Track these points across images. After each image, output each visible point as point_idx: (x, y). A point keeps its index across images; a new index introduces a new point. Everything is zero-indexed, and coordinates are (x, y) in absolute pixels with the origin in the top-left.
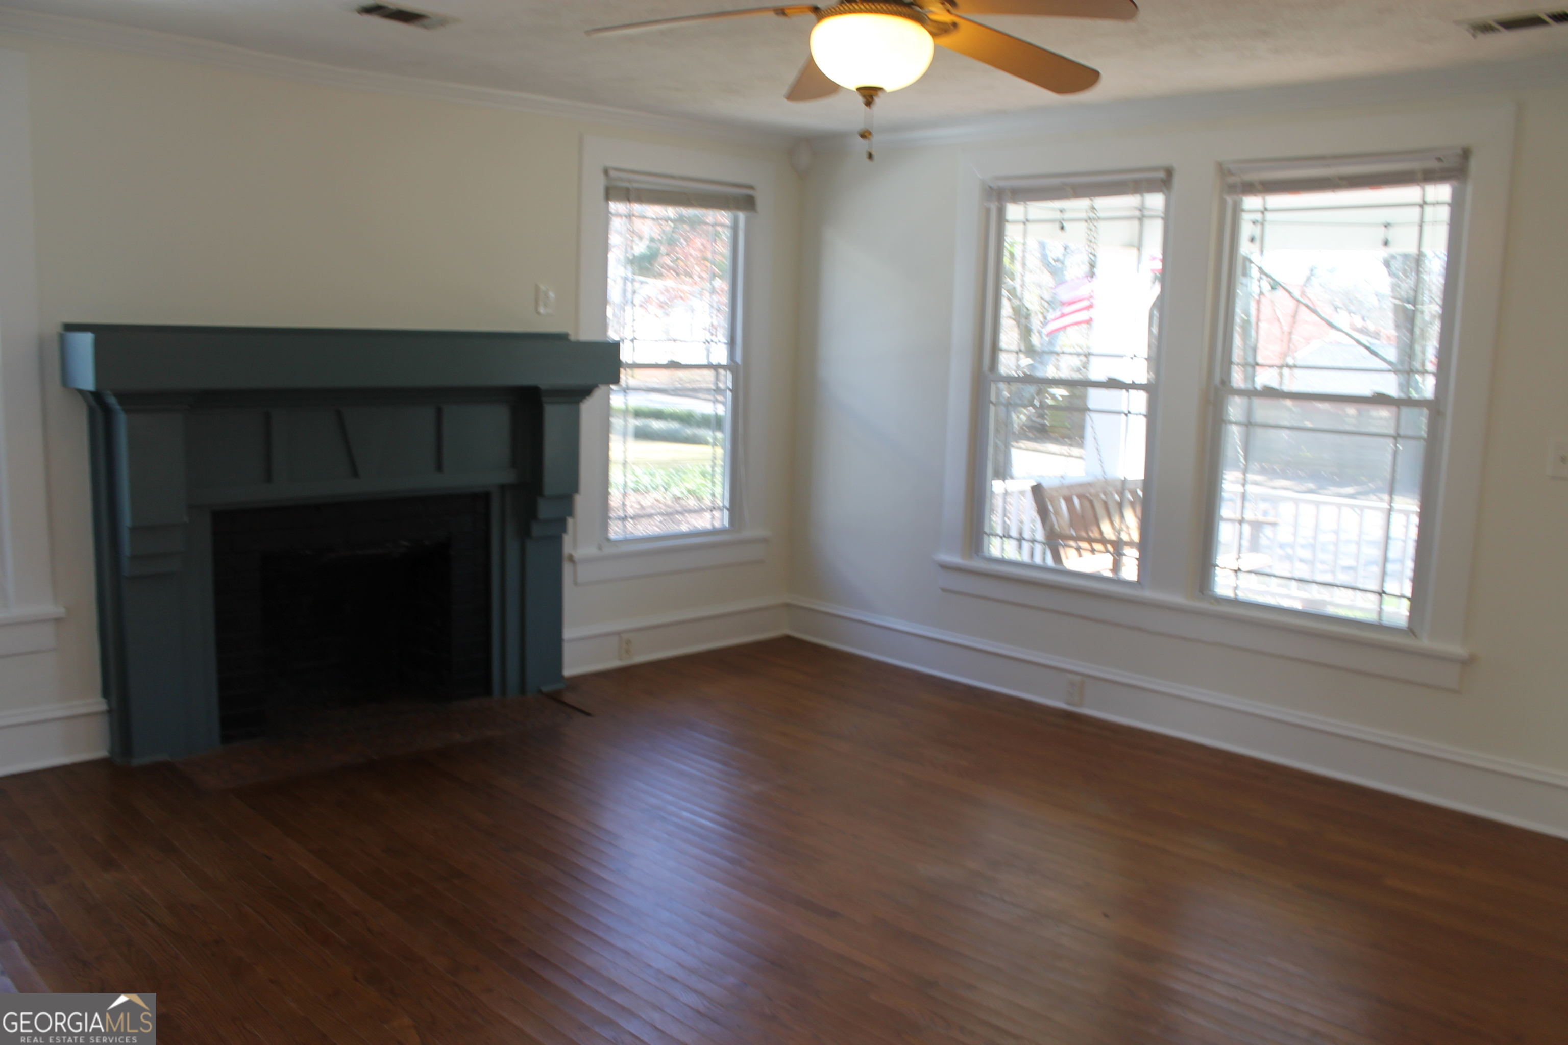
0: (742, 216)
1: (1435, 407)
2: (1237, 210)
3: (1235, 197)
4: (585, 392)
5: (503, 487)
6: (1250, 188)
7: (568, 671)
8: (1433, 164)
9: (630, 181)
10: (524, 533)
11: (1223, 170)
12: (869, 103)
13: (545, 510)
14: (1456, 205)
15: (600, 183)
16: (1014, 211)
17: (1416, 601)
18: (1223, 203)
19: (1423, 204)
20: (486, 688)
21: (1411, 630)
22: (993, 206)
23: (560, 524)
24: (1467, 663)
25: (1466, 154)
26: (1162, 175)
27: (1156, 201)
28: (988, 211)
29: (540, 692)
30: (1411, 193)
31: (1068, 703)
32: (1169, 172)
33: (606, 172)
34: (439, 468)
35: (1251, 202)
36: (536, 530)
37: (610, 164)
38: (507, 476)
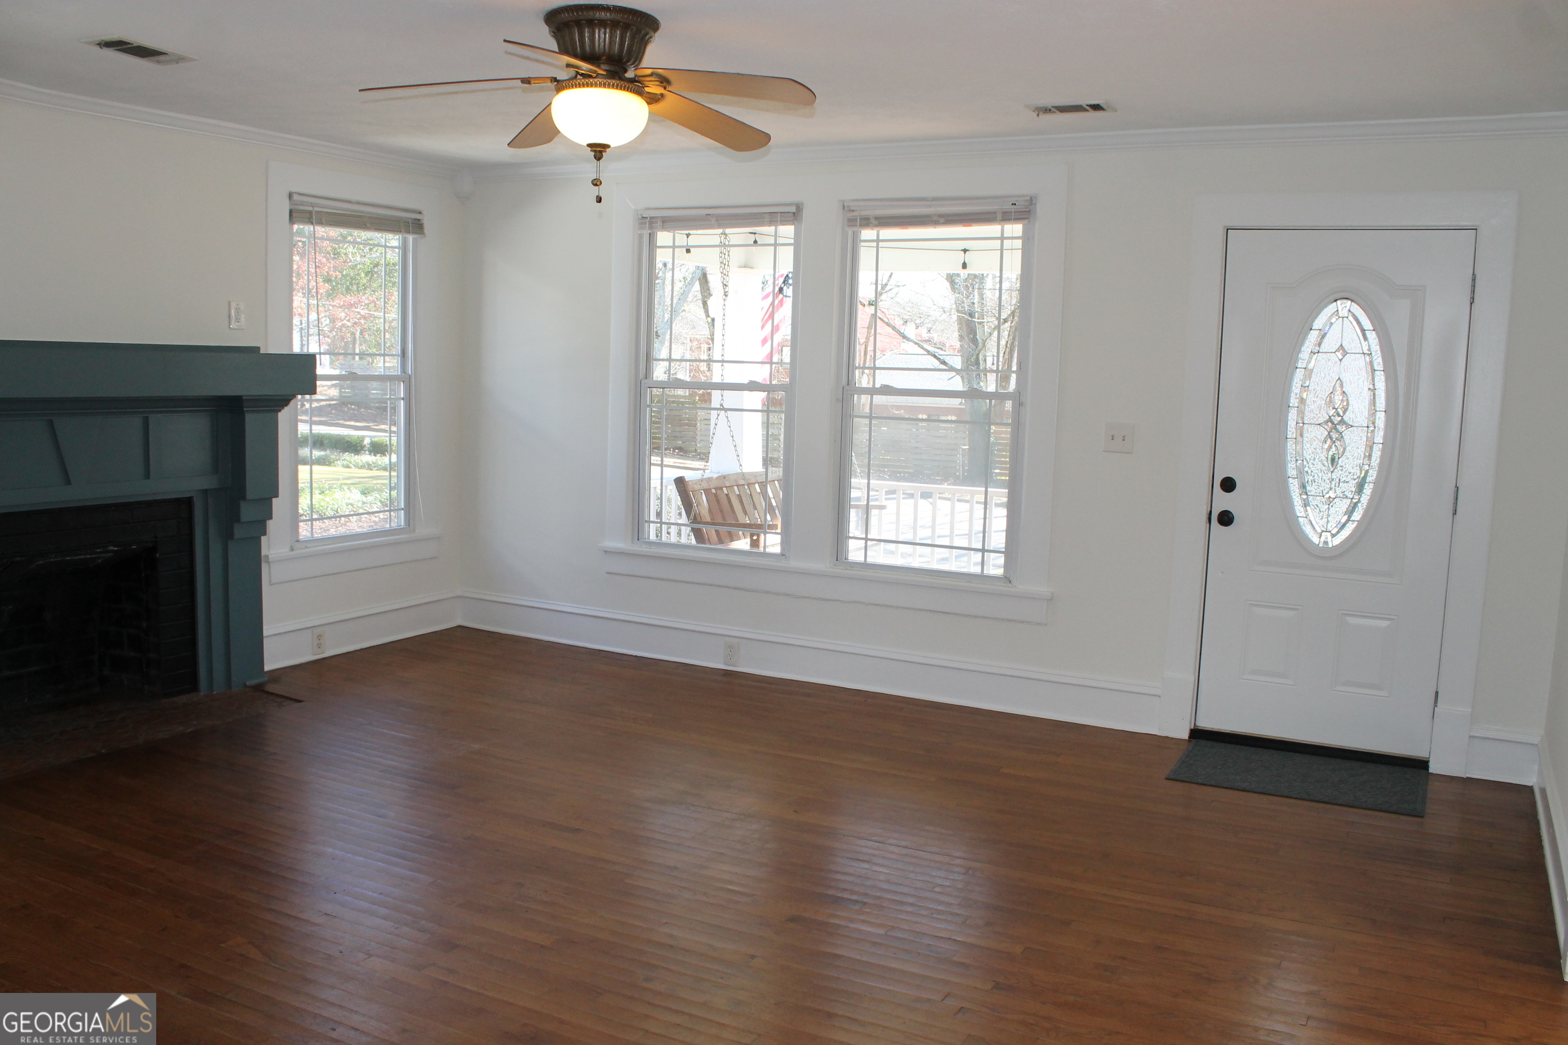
0: (410, 238)
1: (1018, 398)
2: (856, 242)
3: (855, 229)
4: (284, 401)
5: (205, 492)
6: (866, 222)
7: (269, 665)
8: (1009, 208)
9: (313, 205)
10: (227, 535)
11: (843, 206)
12: (599, 156)
13: (247, 512)
14: (1027, 239)
15: (286, 207)
16: (663, 237)
17: (1011, 551)
18: (845, 235)
19: (1002, 238)
20: (194, 686)
21: (1006, 579)
22: (646, 232)
23: (260, 526)
24: (1050, 600)
25: (1031, 200)
26: (794, 209)
27: (787, 231)
28: (641, 236)
29: (246, 686)
30: (994, 229)
31: (726, 664)
32: (799, 208)
33: (290, 195)
34: (147, 476)
35: (867, 234)
36: (239, 532)
37: (294, 189)
38: (208, 482)
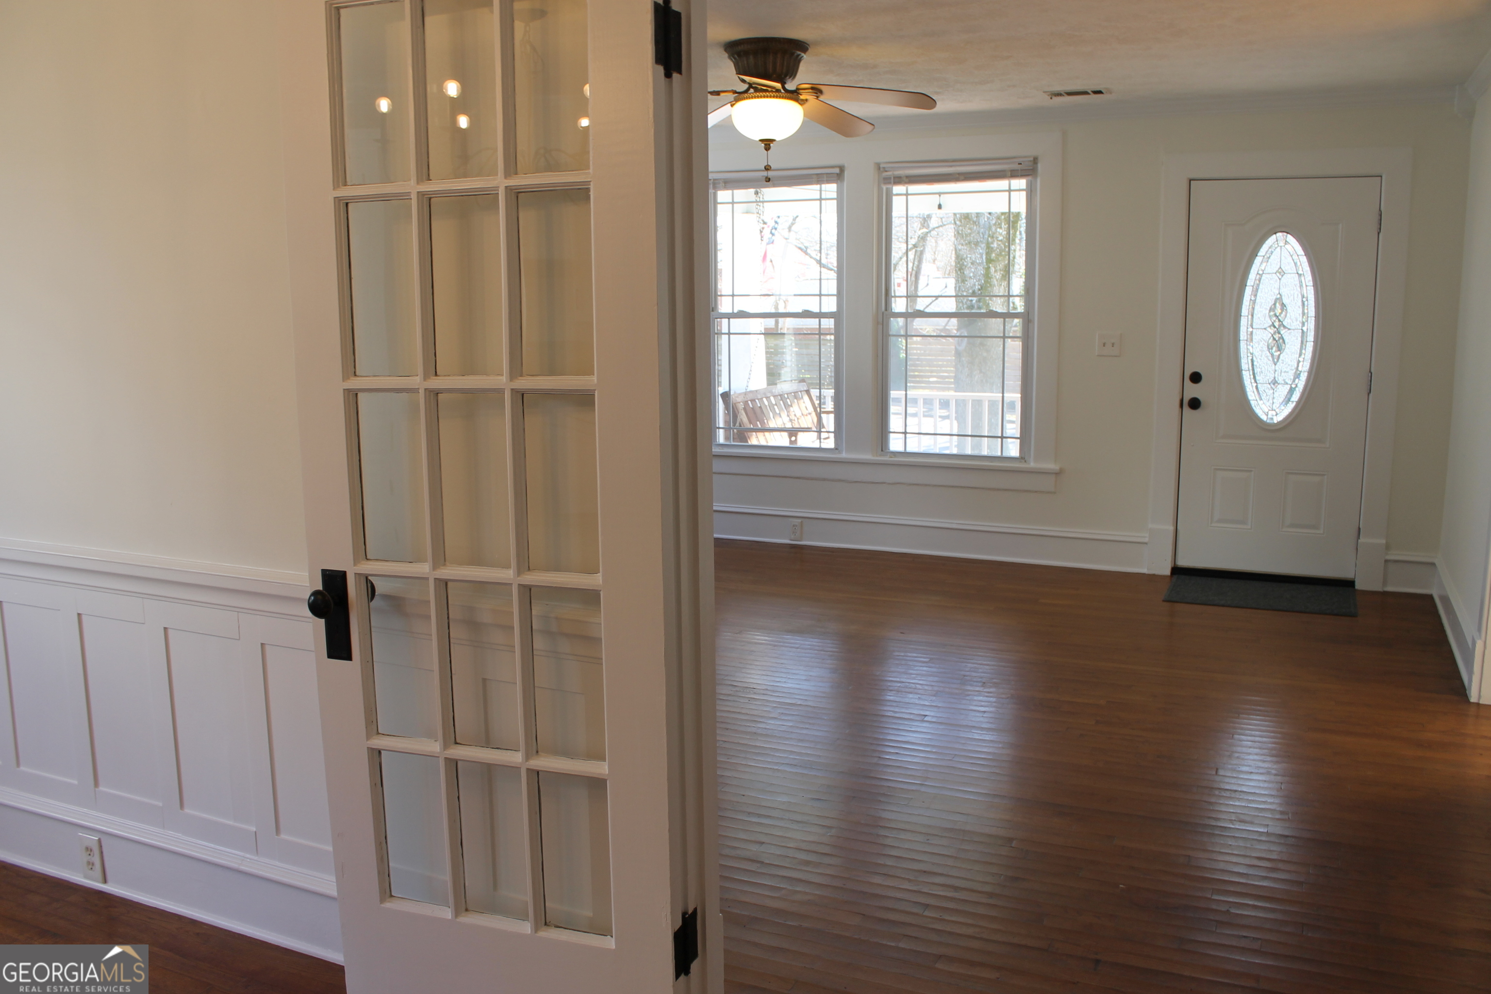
1: (1025, 317)
2: (889, 196)
3: (889, 186)
6: (899, 180)
8: (1016, 166)
11: (879, 167)
12: (767, 148)
17: (1024, 439)
18: (880, 190)
19: (1010, 191)
21: (1022, 458)
24: (1058, 474)
25: (1035, 160)
26: (837, 170)
27: (830, 189)
30: (1003, 184)
32: (842, 169)
35: (897, 189)
